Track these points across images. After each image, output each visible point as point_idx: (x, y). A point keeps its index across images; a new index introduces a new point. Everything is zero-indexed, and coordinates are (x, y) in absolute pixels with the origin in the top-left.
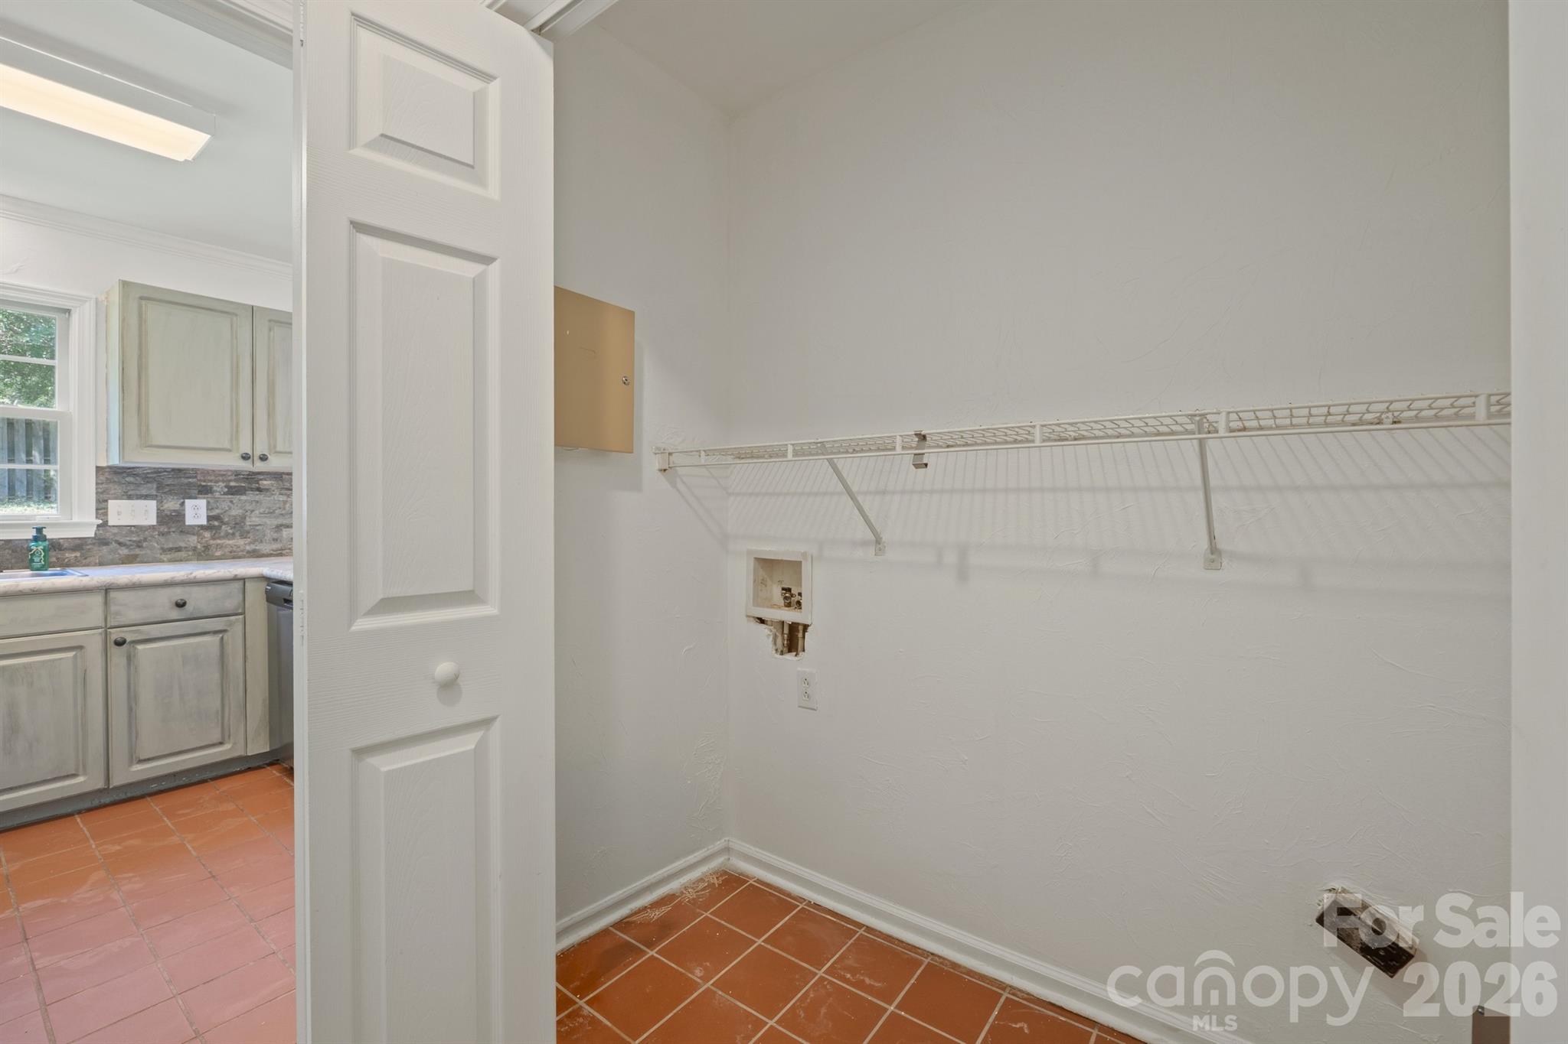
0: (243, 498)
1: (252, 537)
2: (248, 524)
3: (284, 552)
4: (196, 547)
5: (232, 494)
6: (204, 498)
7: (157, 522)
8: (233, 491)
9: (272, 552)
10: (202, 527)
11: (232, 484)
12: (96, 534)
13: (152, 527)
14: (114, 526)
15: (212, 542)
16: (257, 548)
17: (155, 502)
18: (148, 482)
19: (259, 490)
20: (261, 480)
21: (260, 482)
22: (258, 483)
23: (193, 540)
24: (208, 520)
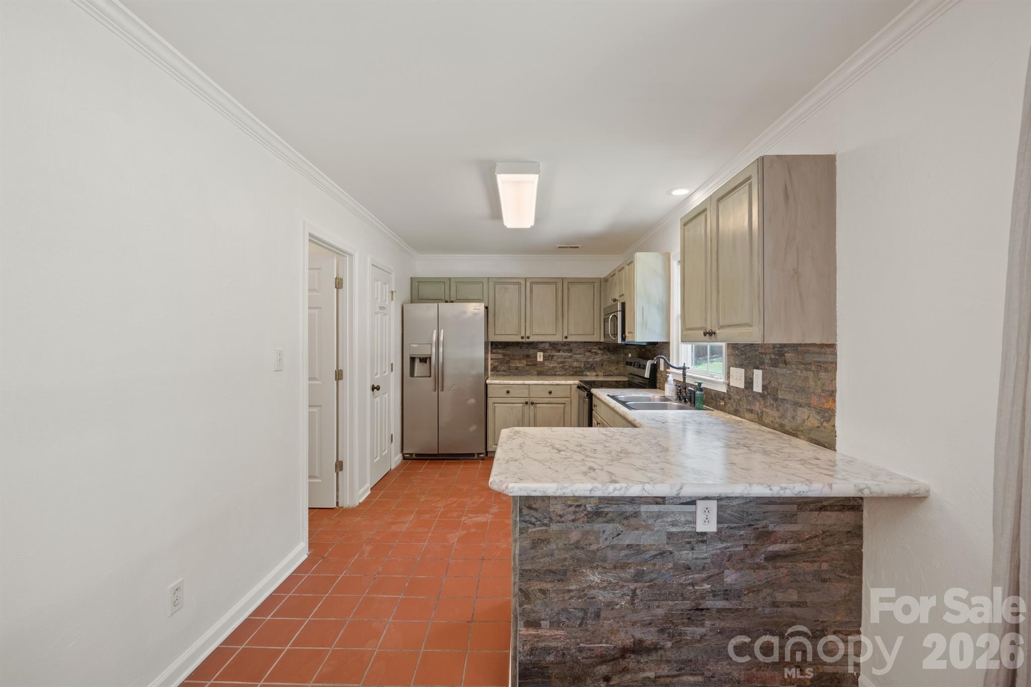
0: (778, 370)
1: (781, 411)
2: (780, 397)
3: (798, 433)
4: (758, 412)
5: (772, 366)
6: (762, 369)
7: (745, 387)
8: (775, 364)
9: (791, 430)
10: (759, 393)
11: (773, 356)
12: (727, 391)
13: (743, 389)
14: (732, 386)
15: (764, 410)
16: (784, 423)
17: (743, 370)
18: (742, 354)
19: (786, 363)
20: (786, 352)
21: (786, 354)
22: (784, 356)
23: (757, 407)
24: (763, 390)
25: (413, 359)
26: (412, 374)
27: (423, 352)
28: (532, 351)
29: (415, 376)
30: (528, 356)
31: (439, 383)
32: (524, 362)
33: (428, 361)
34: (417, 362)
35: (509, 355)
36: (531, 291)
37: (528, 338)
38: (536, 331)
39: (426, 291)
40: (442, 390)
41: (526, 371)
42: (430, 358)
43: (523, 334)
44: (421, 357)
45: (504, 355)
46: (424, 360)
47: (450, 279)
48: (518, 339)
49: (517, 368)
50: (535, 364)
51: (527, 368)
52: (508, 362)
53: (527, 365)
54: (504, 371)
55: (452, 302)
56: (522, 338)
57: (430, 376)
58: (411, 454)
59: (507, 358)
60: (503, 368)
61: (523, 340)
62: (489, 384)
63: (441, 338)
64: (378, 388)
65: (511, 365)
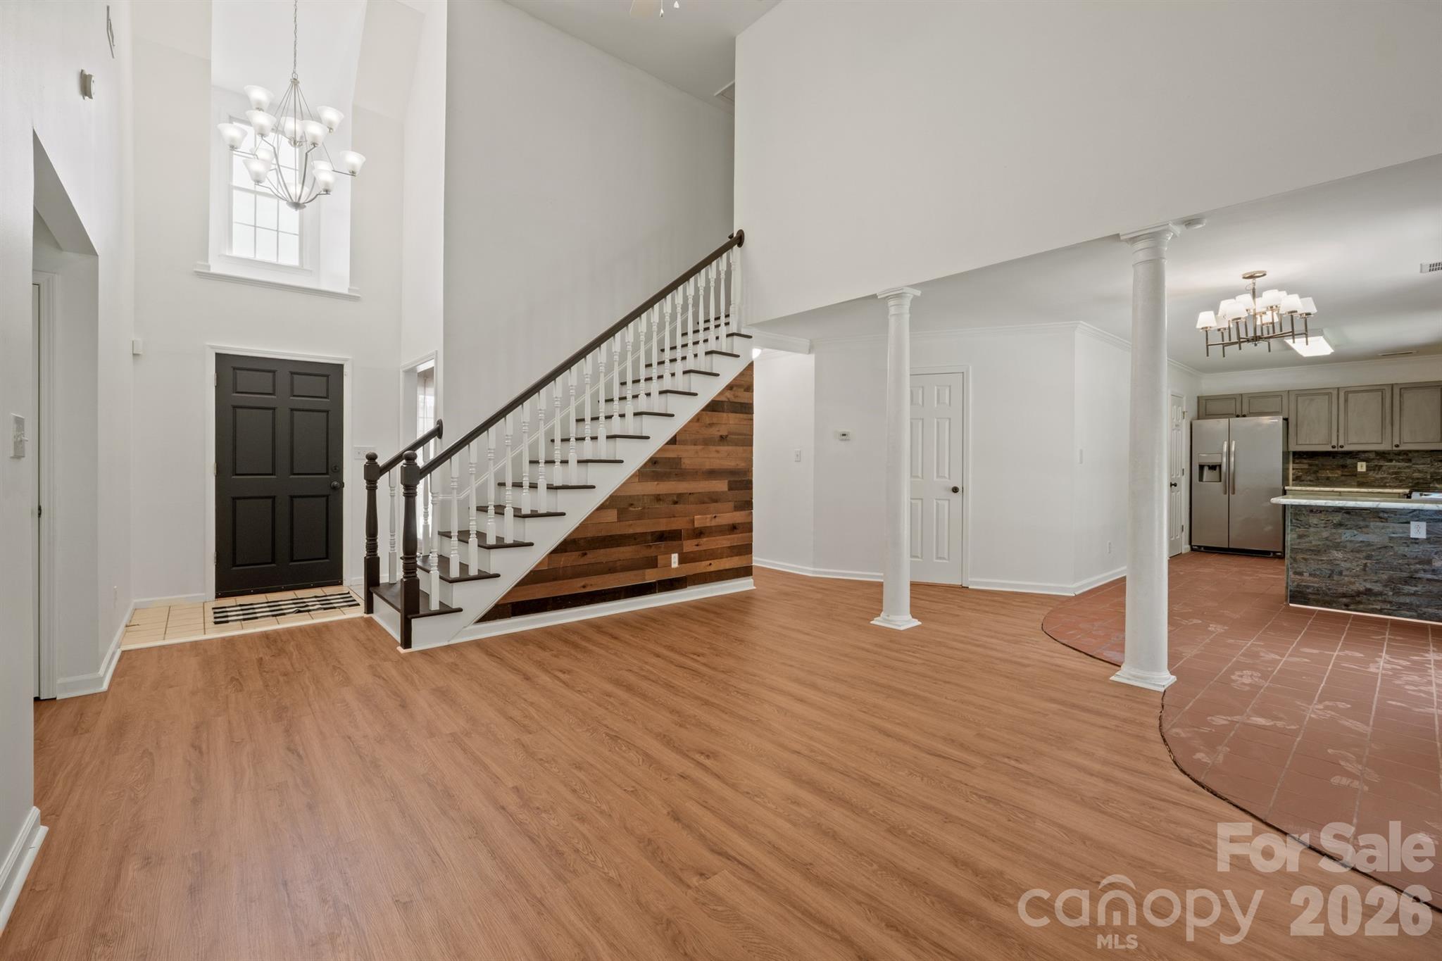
25: (1201, 467)
26: (1201, 479)
27: (1214, 460)
28: (1349, 461)
29: (1204, 480)
30: (1344, 466)
31: (1230, 488)
32: (1339, 472)
33: (1218, 468)
34: (1206, 469)
35: (1317, 465)
36: (1346, 401)
37: (1342, 447)
38: (1353, 439)
39: (1213, 407)
40: (1234, 493)
41: (1342, 481)
42: (1220, 466)
43: (1334, 443)
44: (1211, 465)
45: (1310, 465)
46: (1213, 468)
47: (1241, 395)
48: (1329, 449)
49: (1328, 478)
50: (1355, 474)
51: (1343, 478)
52: (1316, 472)
53: (1342, 475)
54: (1310, 481)
55: (1244, 416)
56: (1333, 447)
57: (1220, 481)
58: (1200, 547)
59: (1315, 468)
60: (1309, 478)
61: (1336, 449)
62: (1288, 490)
63: (1233, 449)
64: (1175, 485)
65: (1320, 475)
